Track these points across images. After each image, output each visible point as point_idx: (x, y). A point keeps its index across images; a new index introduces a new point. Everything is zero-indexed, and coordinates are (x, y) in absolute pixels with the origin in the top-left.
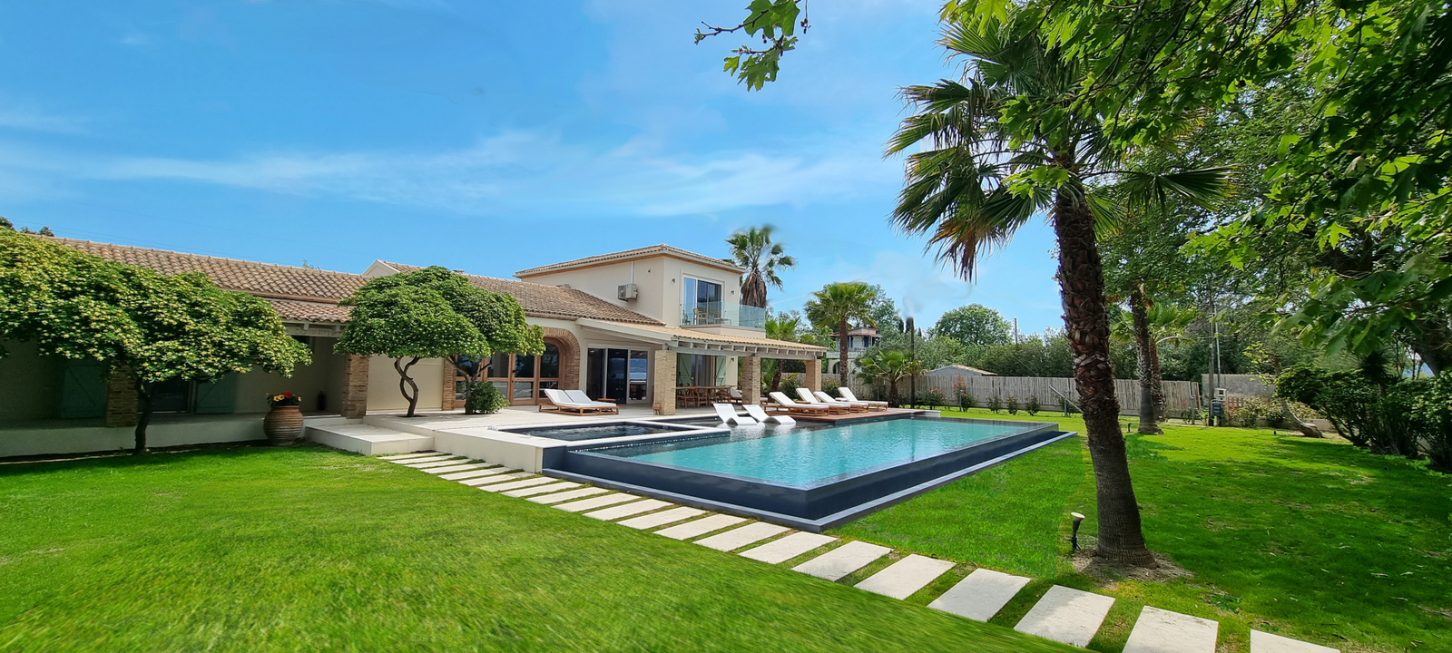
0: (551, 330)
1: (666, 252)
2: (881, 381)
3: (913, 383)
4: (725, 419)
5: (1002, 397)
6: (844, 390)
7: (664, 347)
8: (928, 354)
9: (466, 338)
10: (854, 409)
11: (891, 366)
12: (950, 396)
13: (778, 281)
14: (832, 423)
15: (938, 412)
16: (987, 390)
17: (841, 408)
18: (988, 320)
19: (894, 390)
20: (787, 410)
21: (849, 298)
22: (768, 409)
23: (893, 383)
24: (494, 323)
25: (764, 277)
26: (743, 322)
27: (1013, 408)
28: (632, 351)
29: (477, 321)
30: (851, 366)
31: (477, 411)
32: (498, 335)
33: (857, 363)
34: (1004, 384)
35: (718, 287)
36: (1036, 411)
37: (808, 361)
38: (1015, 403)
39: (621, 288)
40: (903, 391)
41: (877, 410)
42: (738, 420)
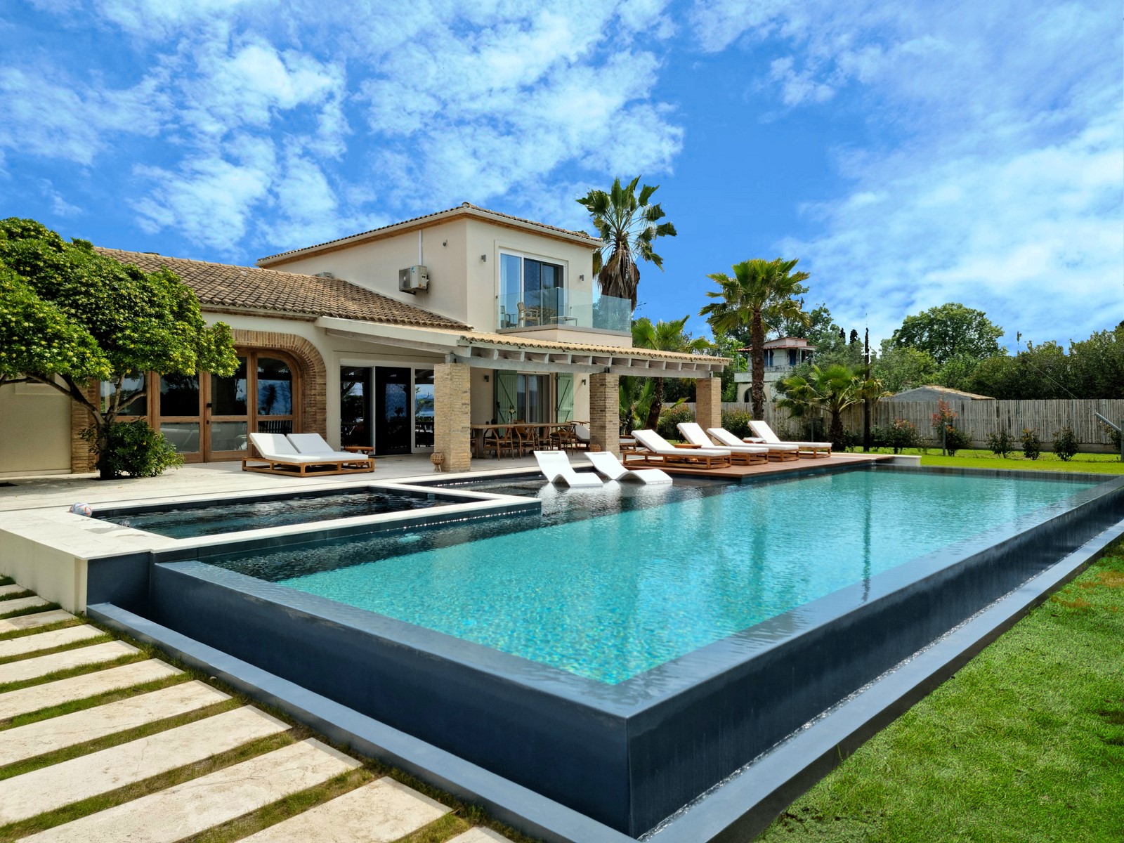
0: (271, 336)
1: (469, 210)
2: (816, 410)
3: (867, 414)
4: (551, 477)
5: (1013, 432)
6: (757, 426)
7: (448, 358)
8: (886, 372)
9: (50, 341)
10: (774, 456)
11: (833, 388)
12: (927, 431)
13: (658, 260)
14: (736, 480)
15: (909, 457)
16: (988, 422)
17: (752, 455)
18: (970, 324)
19: (836, 423)
20: (661, 458)
21: (766, 281)
22: (629, 458)
23: (835, 413)
24: (121, 317)
25: (635, 256)
26: (600, 322)
27: (1032, 449)
28: (417, 371)
29: (84, 312)
30: (770, 391)
31: (125, 473)
32: (130, 338)
33: (780, 387)
34: (1017, 412)
35: (558, 270)
36: (1072, 453)
37: (700, 381)
38: (1036, 441)
39: (404, 273)
40: (851, 425)
41: (814, 457)
42: (572, 478)
